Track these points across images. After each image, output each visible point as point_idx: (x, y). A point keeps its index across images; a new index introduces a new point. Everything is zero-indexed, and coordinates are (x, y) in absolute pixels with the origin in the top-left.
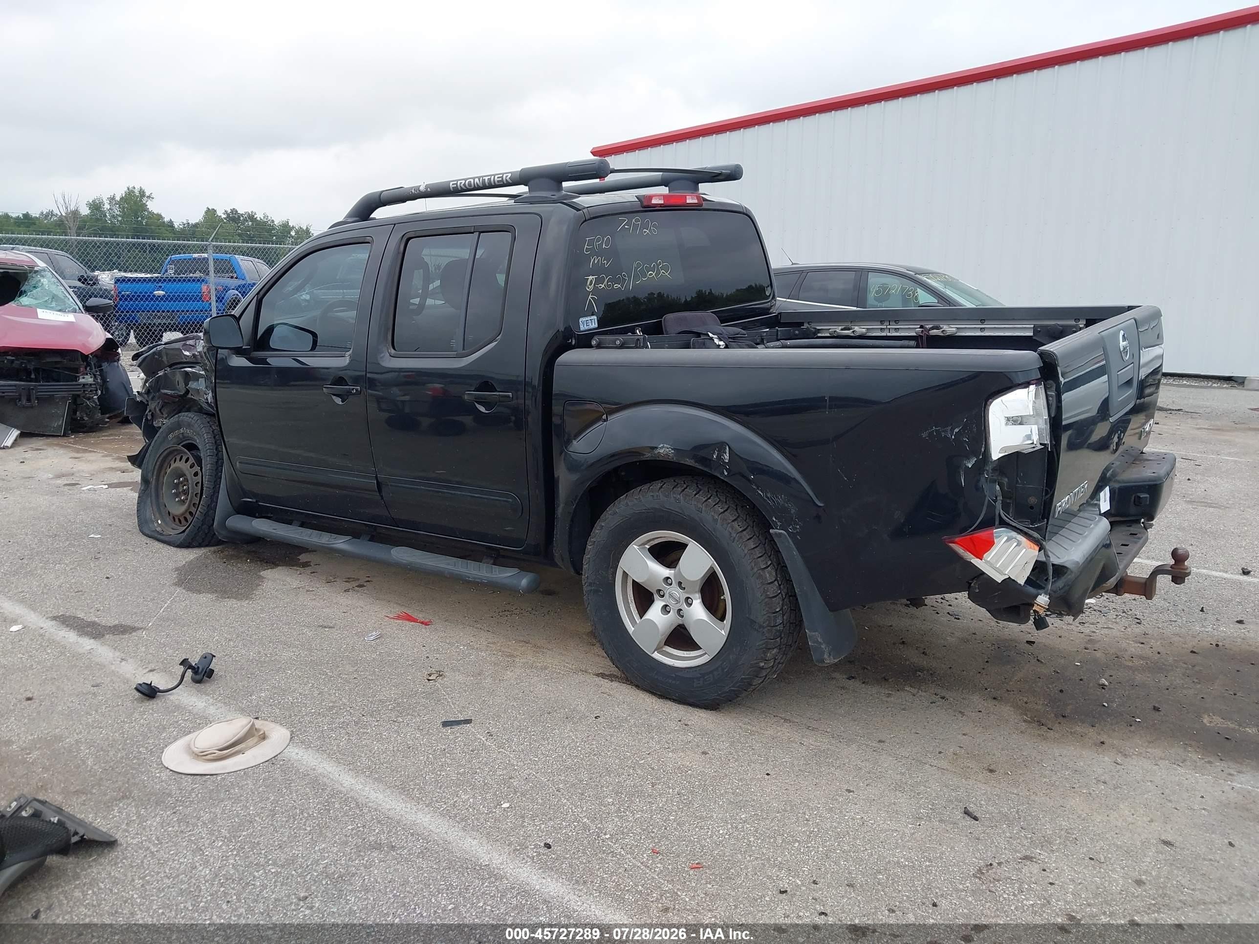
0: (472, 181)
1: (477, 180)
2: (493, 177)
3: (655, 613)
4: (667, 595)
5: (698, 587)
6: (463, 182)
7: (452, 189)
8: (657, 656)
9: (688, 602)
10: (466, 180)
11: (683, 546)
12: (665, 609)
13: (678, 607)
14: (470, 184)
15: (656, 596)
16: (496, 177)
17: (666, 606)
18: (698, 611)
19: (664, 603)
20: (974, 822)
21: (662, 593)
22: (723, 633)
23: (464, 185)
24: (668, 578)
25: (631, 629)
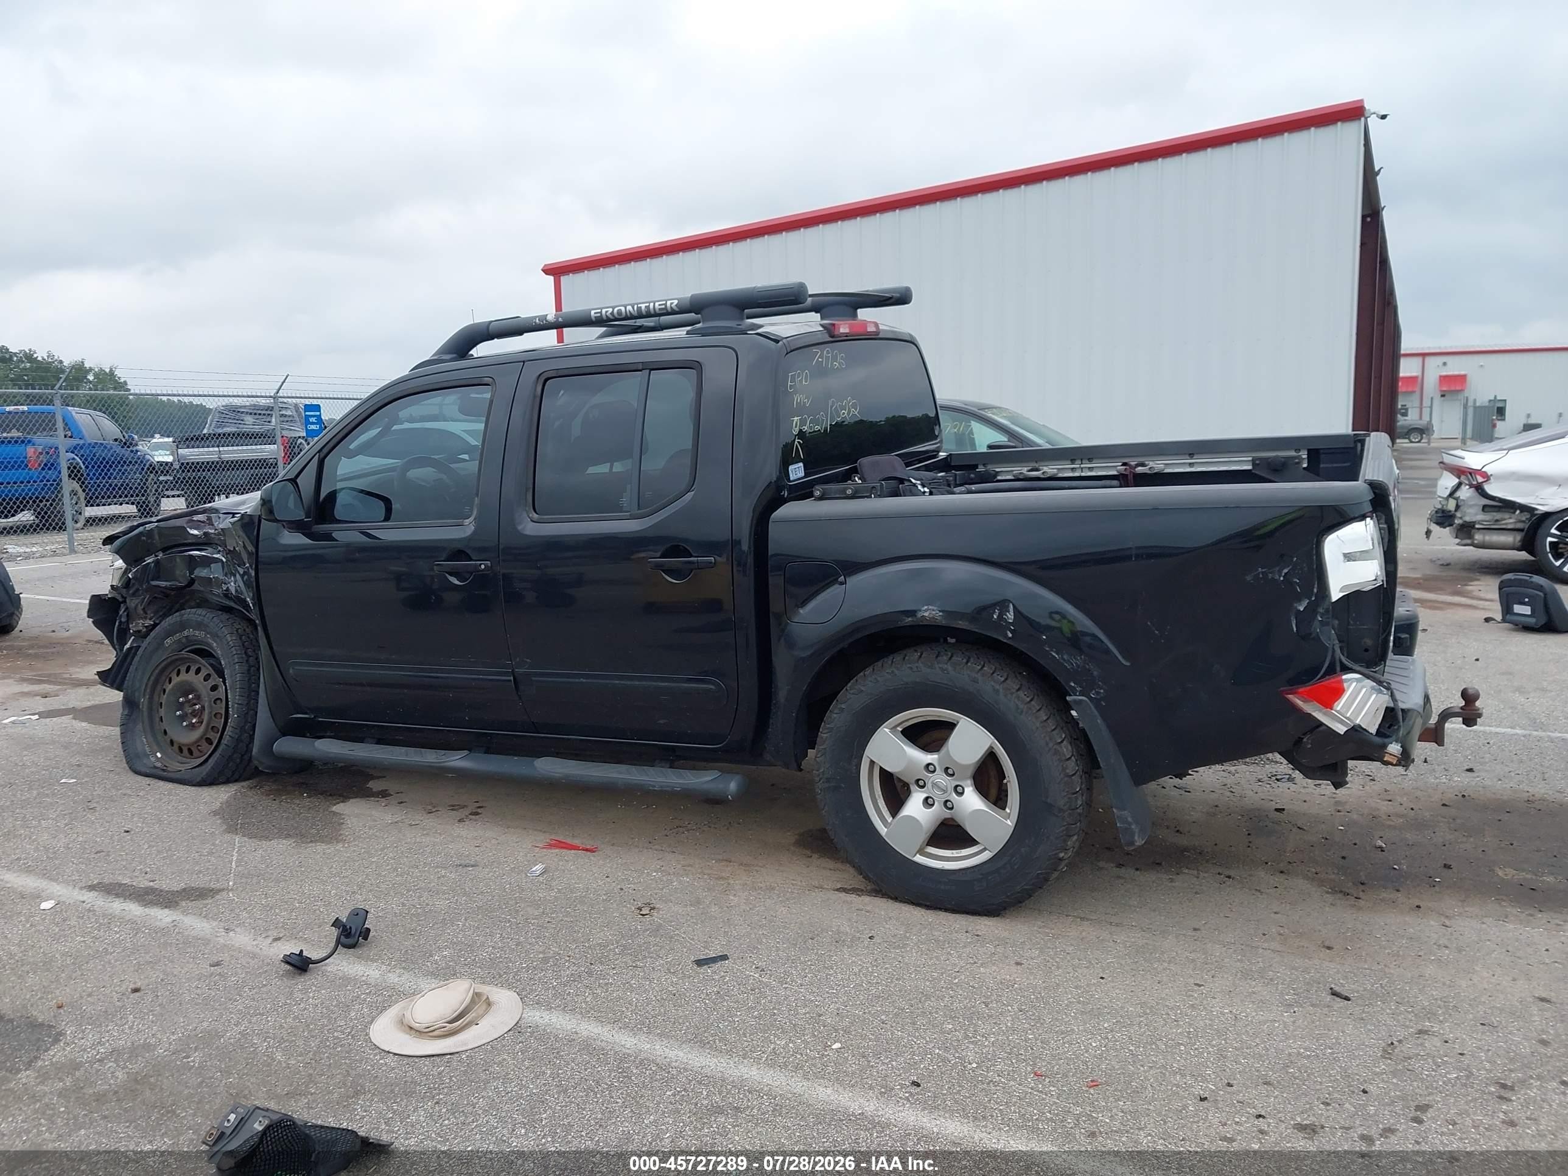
0: (623, 309)
1: (629, 308)
2: (652, 305)
3: (914, 807)
4: (929, 785)
5: (970, 772)
6: (611, 310)
7: (594, 319)
8: (919, 859)
9: (959, 791)
10: (613, 308)
11: (951, 726)
12: (928, 802)
13: (945, 797)
14: (619, 312)
15: (914, 787)
16: (657, 304)
17: (927, 799)
18: (971, 801)
19: (925, 795)
20: (1346, 1002)
21: (921, 783)
22: (1010, 823)
23: (612, 313)
24: (929, 764)
25: (883, 830)
